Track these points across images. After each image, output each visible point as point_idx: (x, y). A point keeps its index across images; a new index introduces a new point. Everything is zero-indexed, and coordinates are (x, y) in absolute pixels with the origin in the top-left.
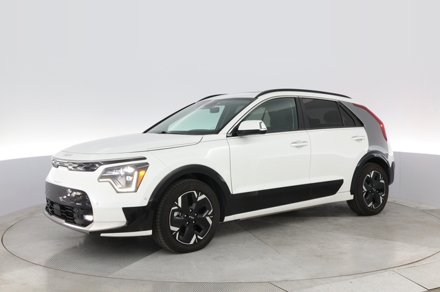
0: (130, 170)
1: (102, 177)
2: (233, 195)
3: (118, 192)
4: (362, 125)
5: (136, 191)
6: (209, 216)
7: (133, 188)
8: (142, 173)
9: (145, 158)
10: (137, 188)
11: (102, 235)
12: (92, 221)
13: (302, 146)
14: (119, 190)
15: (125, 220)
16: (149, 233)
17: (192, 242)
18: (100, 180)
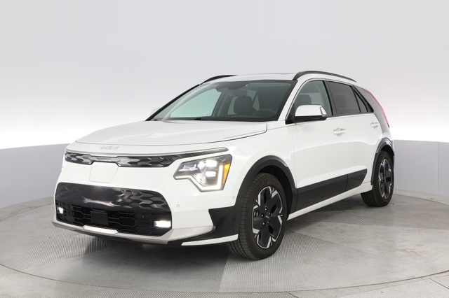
0: (213, 164)
1: (178, 173)
2: (297, 189)
3: (201, 191)
4: (372, 111)
5: (222, 189)
6: (280, 214)
7: (218, 185)
8: (227, 167)
9: (226, 150)
10: (223, 185)
11: (184, 244)
12: (171, 228)
13: (341, 134)
14: (202, 188)
15: (212, 224)
16: (235, 237)
17: (268, 247)
18: (177, 177)
